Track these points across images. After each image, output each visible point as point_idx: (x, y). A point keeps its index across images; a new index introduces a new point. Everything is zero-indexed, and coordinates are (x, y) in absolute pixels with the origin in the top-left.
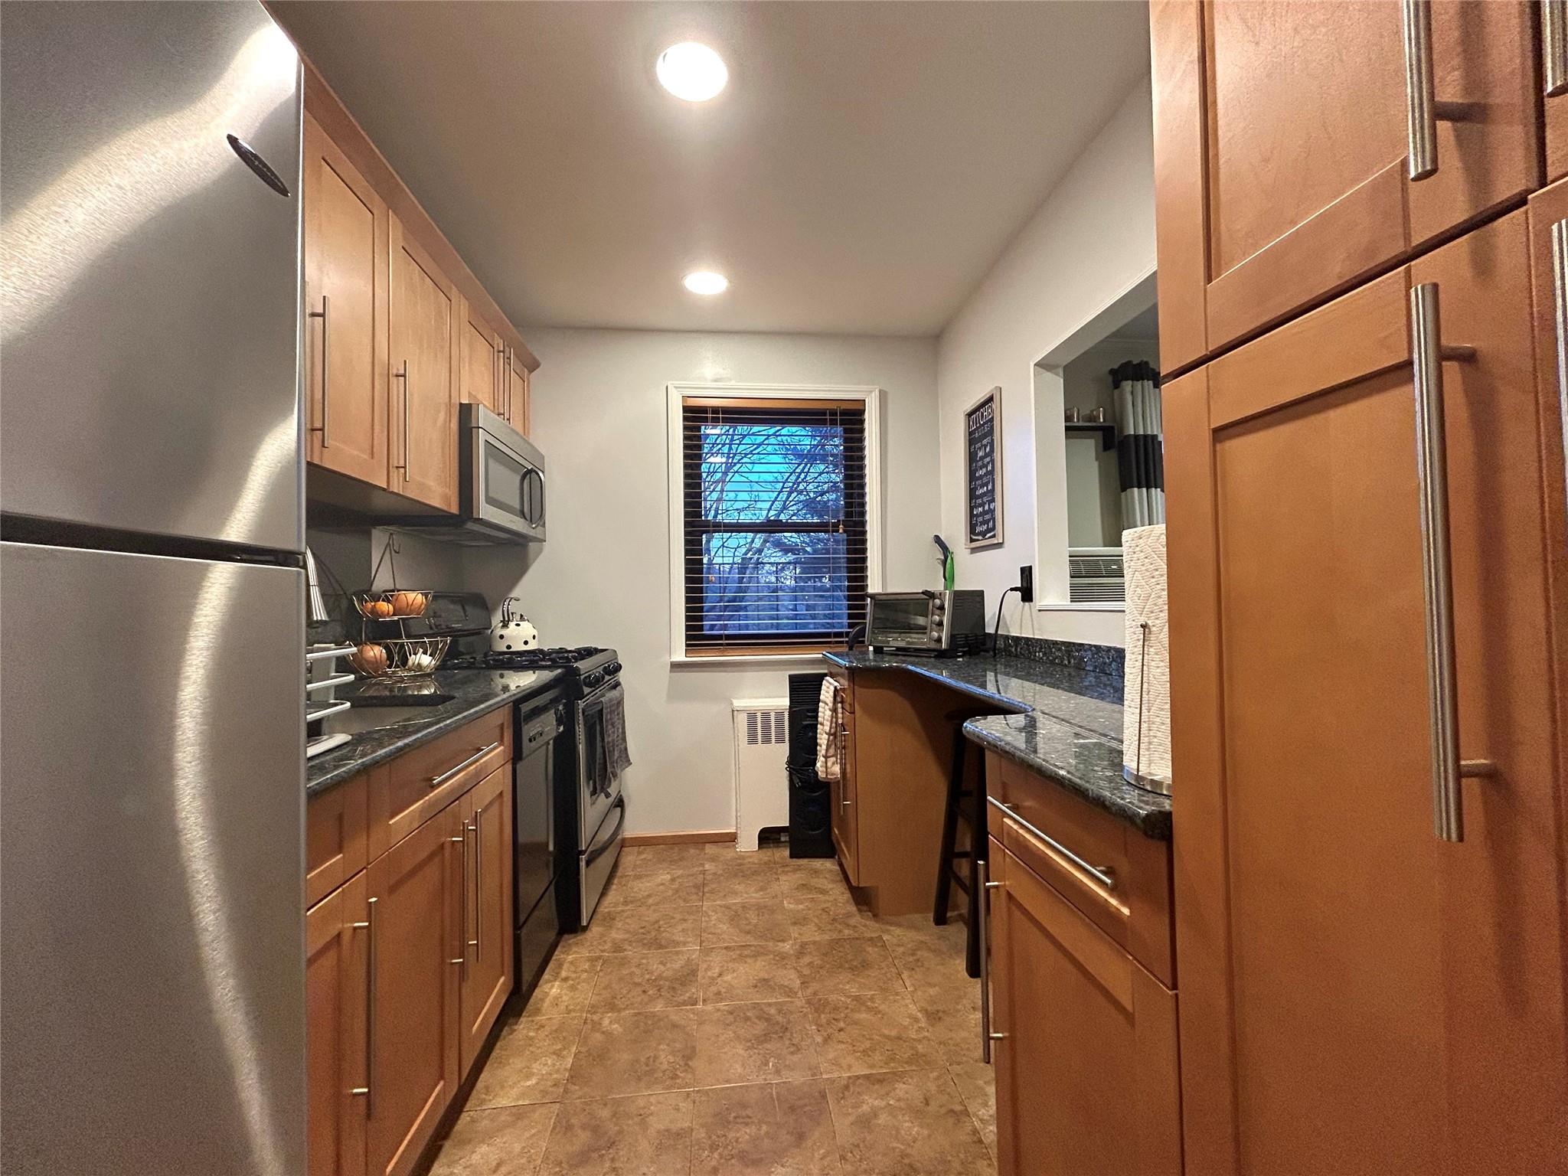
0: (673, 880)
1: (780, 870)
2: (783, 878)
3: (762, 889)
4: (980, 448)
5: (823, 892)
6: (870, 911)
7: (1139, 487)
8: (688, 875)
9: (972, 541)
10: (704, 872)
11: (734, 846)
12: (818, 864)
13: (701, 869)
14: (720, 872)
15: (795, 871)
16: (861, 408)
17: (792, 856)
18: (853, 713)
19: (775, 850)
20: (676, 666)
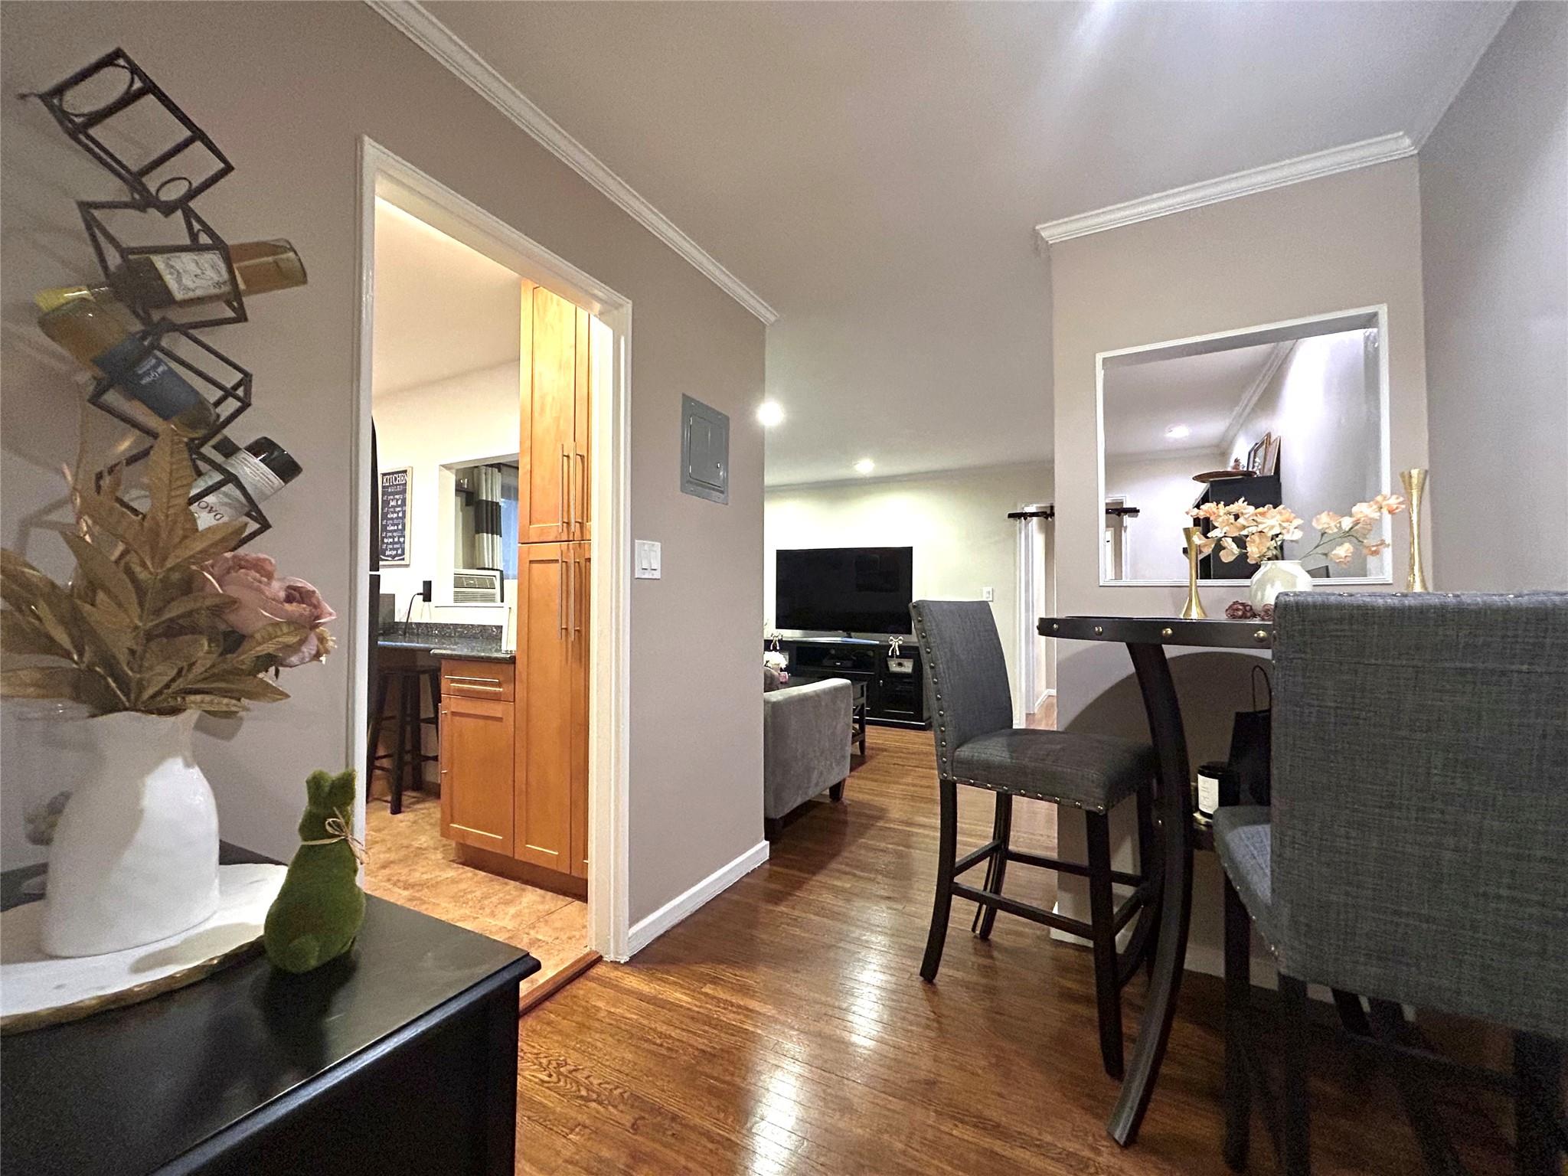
7: (487, 533)
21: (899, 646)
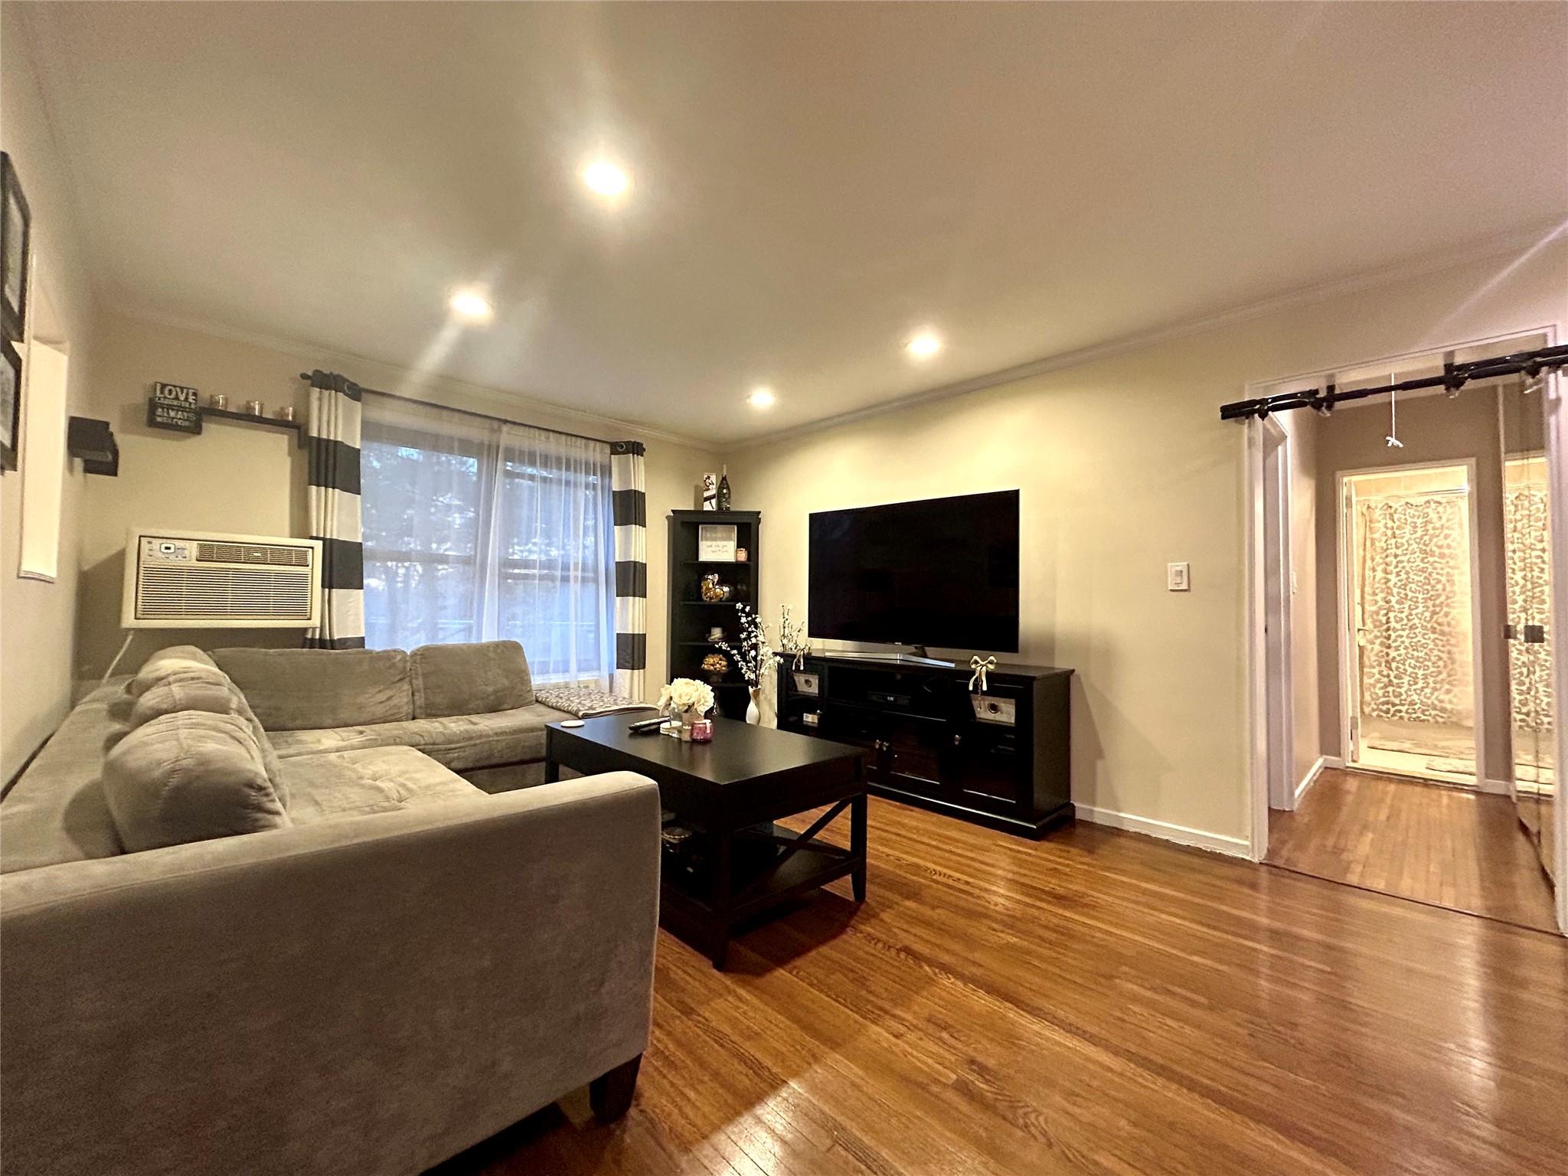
7: (318, 485)
21: (989, 674)
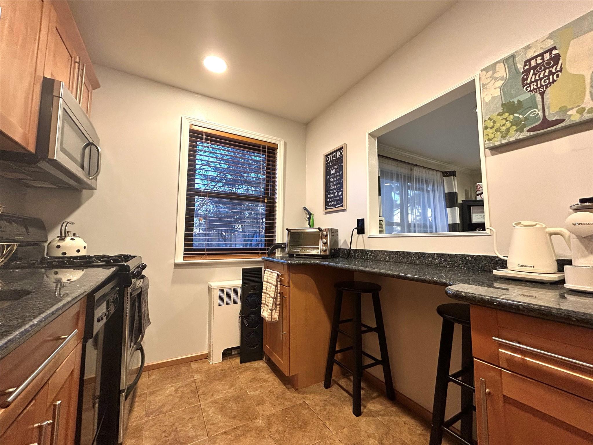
0: (176, 390)
1: (237, 371)
2: (241, 376)
3: (232, 385)
4: (333, 170)
5: (265, 381)
6: (293, 388)
8: (186, 385)
9: (326, 209)
10: (195, 381)
11: (207, 361)
12: (257, 364)
13: (192, 379)
14: (204, 379)
15: (245, 371)
16: (276, 147)
17: (242, 362)
18: (289, 287)
19: (231, 360)
20: (178, 266)
